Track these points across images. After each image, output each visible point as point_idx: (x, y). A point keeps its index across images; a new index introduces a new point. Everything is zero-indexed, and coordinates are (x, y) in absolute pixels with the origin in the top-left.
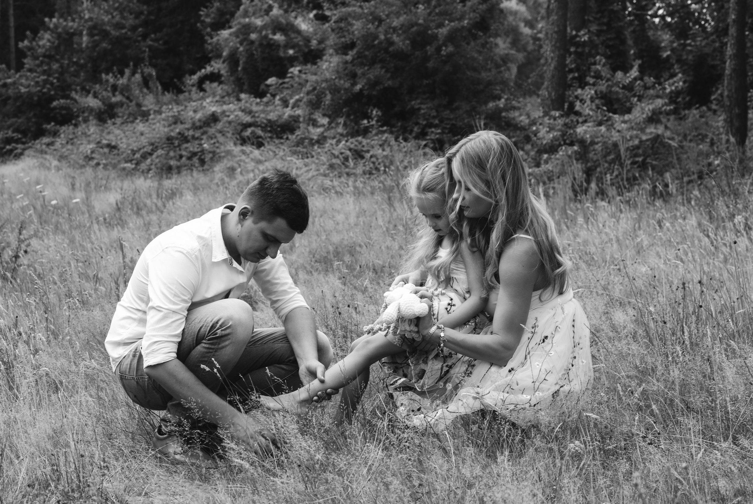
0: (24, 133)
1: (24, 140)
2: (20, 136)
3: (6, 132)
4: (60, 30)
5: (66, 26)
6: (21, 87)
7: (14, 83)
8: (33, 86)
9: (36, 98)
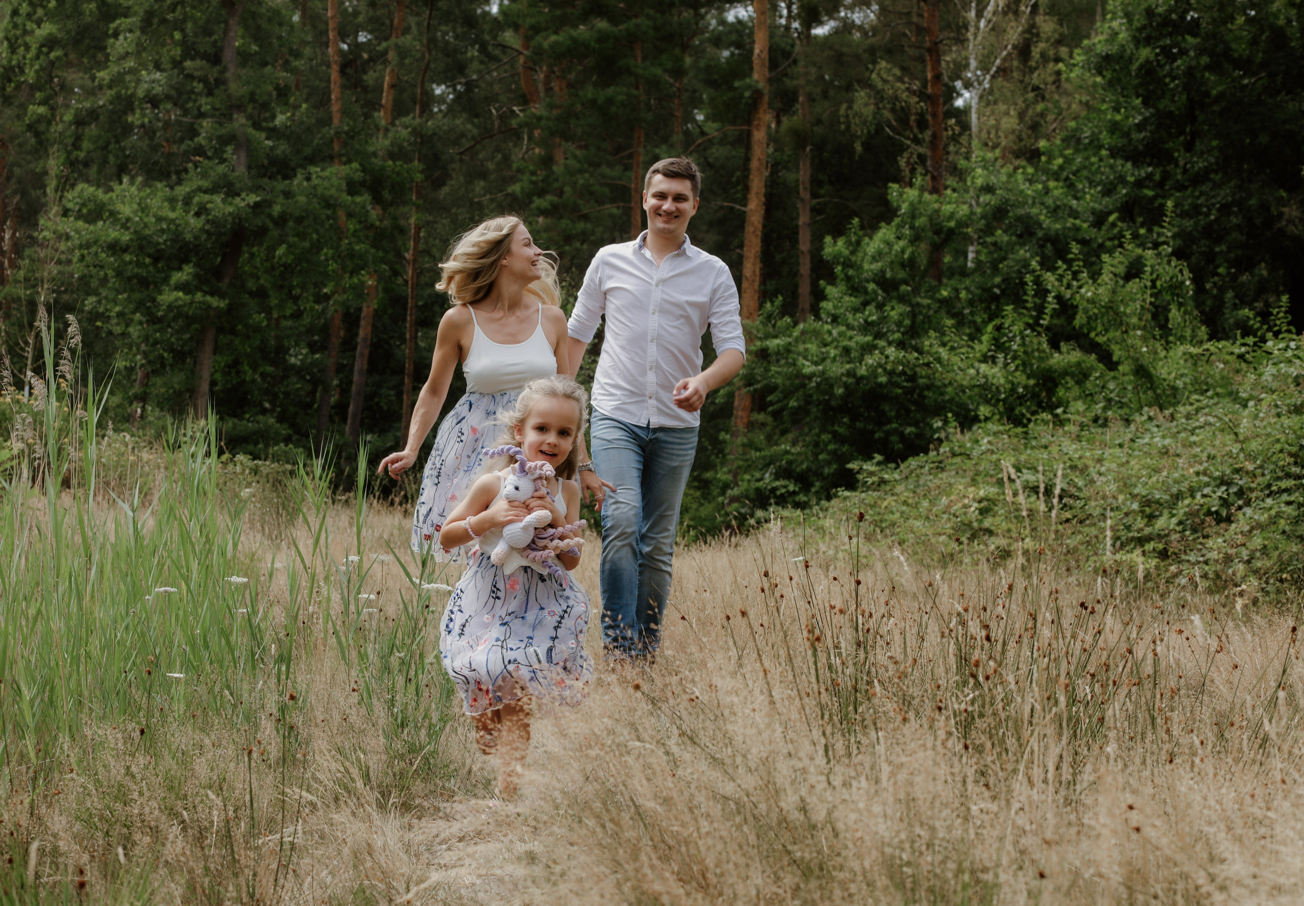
0: (804, 481)
1: (802, 498)
2: (791, 488)
3: (758, 475)
4: (920, 222)
5: (937, 211)
6: (801, 361)
7: (788, 350)
8: (834, 360)
9: (840, 391)
